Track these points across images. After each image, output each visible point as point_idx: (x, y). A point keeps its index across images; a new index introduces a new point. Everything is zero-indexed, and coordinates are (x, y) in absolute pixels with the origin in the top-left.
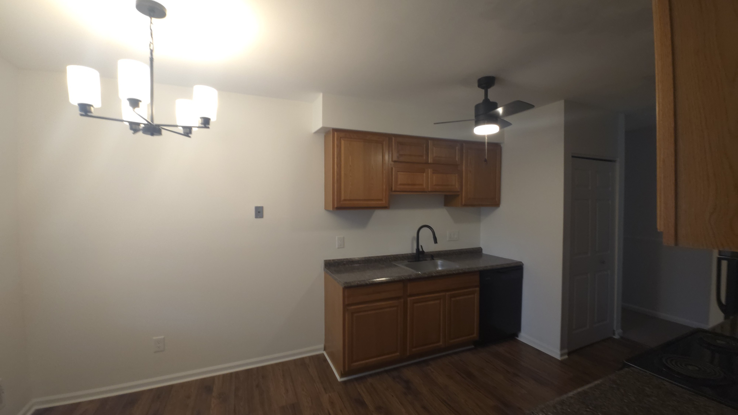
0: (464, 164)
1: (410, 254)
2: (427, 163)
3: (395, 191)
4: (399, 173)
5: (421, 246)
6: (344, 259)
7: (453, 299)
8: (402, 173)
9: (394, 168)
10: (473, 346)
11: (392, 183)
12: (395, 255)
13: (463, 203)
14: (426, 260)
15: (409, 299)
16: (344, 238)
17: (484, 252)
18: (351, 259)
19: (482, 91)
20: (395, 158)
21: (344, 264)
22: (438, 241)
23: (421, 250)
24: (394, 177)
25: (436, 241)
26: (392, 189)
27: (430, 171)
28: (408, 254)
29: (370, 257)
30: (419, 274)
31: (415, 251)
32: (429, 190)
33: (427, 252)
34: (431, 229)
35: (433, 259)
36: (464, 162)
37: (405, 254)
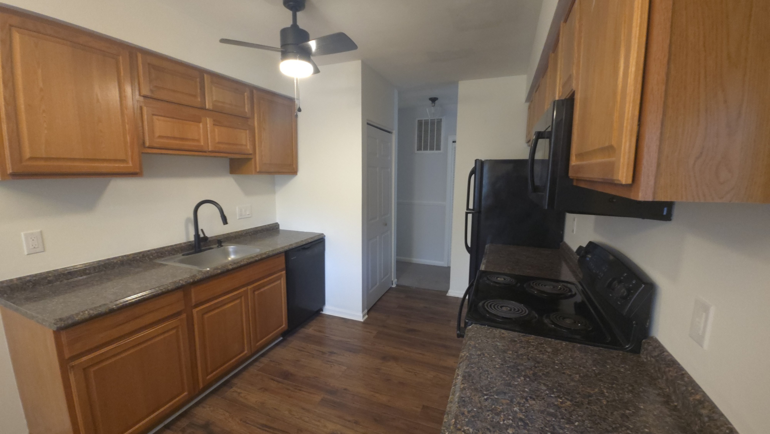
0: (256, 118)
1: (185, 243)
2: (203, 108)
3: (149, 147)
4: (155, 118)
5: (202, 230)
6: (48, 272)
7: (256, 293)
8: (162, 118)
9: (145, 109)
10: (281, 338)
11: (143, 133)
12: (158, 249)
13: (258, 170)
14: (212, 248)
15: (195, 311)
16: (41, 232)
17: (281, 228)
18: (65, 269)
19: (289, 13)
20: (146, 91)
21: (50, 282)
22: (228, 221)
23: (202, 235)
24: (146, 123)
25: (225, 221)
26: (144, 143)
27: (209, 121)
28: (181, 244)
29: (108, 259)
30: (208, 272)
31: (192, 238)
32: (210, 150)
33: (211, 237)
34: (214, 203)
35: (222, 246)
36: (256, 115)
37: (176, 245)
